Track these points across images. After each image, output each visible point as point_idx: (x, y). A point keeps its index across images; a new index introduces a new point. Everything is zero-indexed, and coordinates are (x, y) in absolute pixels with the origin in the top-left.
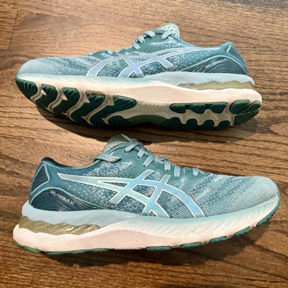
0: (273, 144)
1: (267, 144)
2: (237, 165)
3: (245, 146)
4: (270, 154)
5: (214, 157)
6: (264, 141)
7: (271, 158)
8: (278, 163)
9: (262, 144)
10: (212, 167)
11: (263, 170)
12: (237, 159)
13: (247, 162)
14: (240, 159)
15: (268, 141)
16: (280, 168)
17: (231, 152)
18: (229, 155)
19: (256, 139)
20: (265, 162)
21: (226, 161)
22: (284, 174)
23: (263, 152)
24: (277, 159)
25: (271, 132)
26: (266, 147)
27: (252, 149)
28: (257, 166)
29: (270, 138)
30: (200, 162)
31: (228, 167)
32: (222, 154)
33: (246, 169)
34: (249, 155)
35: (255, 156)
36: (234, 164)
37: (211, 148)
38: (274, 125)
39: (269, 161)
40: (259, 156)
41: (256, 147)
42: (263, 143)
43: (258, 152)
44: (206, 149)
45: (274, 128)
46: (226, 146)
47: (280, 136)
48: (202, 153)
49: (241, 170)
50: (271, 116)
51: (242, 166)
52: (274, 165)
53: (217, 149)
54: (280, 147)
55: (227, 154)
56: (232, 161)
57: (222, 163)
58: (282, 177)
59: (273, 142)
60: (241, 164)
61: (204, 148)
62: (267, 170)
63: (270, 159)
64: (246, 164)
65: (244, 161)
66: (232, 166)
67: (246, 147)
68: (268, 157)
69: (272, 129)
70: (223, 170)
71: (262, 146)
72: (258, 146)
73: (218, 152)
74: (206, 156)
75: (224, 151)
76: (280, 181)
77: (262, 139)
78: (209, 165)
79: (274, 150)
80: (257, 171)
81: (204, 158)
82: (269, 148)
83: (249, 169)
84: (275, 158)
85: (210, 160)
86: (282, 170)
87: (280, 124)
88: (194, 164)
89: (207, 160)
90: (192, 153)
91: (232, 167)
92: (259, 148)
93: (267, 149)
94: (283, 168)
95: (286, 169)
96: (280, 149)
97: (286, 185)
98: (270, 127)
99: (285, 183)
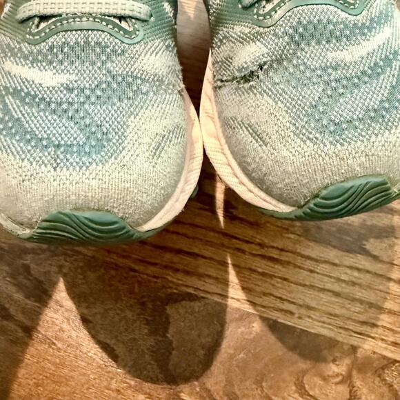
0: (368, 276)
1: (356, 274)
2: (292, 308)
3: (312, 271)
4: (359, 293)
6: (351, 268)
7: (361, 302)
8: (372, 315)
9: (346, 273)
11: (341, 324)
12: (295, 295)
14: (301, 295)
15: (359, 270)
16: (377, 326)
17: (286, 279)
18: (280, 286)
19: (337, 261)
20: (348, 309)
21: (272, 295)
22: (383, 340)
23: (347, 289)
24: (372, 306)
25: (366, 253)
26: (354, 280)
27: (326, 279)
28: (331, 315)
29: (363, 263)
30: (223, 290)
31: (275, 309)
32: (267, 282)
33: (309, 317)
34: (318, 291)
35: (329, 294)
36: (286, 303)
37: (248, 266)
38: (372, 240)
39: (357, 307)
40: (337, 294)
41: (334, 278)
42: (348, 271)
43: (336, 287)
45: (372, 245)
46: (276, 266)
47: (382, 262)
49: (300, 318)
50: (369, 223)
51: (303, 311)
52: (362, 318)
53: (259, 270)
54: (381, 284)
55: (277, 283)
56: (284, 297)
57: (265, 298)
58: (380, 343)
59: (368, 272)
60: (301, 306)
62: (351, 325)
63: (359, 305)
64: (309, 308)
65: (308, 301)
66: (284, 307)
67: (316, 275)
68: (354, 300)
69: (368, 247)
70: (264, 312)
71: (344, 277)
72: (338, 275)
73: (260, 277)
75: (272, 276)
76: (374, 353)
77: (347, 263)
78: (238, 300)
79: (369, 287)
80: (329, 324)
82: (359, 281)
83: (314, 317)
84: (369, 303)
86: (380, 331)
87: (386, 240)
88: (209, 293)
89: (237, 289)
91: (282, 310)
92: (339, 280)
93: (354, 284)
94: (383, 326)
95: (388, 329)
96: (381, 287)
97: (385, 362)
98: (364, 242)
99: (384, 357)
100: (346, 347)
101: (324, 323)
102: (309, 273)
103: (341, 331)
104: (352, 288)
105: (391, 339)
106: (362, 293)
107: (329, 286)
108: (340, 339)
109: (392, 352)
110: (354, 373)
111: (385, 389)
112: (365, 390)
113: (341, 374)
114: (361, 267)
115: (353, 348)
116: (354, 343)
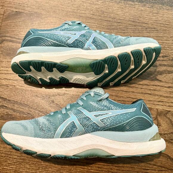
1: (155, 87)
3: (141, 88)
4: (157, 93)
5: (123, 96)
6: (153, 85)
7: (158, 95)
8: (162, 99)
11: (153, 103)
12: (137, 96)
13: (143, 98)
14: (139, 96)
15: (156, 86)
16: (163, 102)
17: (134, 92)
18: (132, 94)
19: (148, 84)
20: (154, 98)
21: (130, 97)
22: (165, 105)
23: (153, 92)
24: (161, 96)
25: (158, 80)
26: (155, 89)
27: (146, 90)
28: (149, 101)
29: (157, 83)
30: (115, 98)
34: (144, 94)
35: (148, 94)
37: (121, 90)
38: (159, 76)
39: (157, 97)
40: (150, 94)
41: (148, 89)
42: (153, 86)
43: (149, 92)
45: (159, 77)
46: (130, 89)
47: (163, 82)
48: (116, 93)
50: (157, 70)
52: (159, 100)
53: (125, 90)
54: (163, 89)
55: (131, 93)
56: (134, 98)
57: (128, 99)
58: (165, 107)
59: (159, 86)
62: (155, 103)
63: (157, 96)
67: (143, 89)
68: (155, 95)
71: (152, 89)
72: (150, 88)
73: (126, 93)
74: (118, 95)
75: (129, 92)
76: (163, 110)
77: (152, 84)
78: (120, 101)
79: (159, 90)
81: (117, 96)
82: (156, 89)
84: (160, 95)
86: (164, 103)
87: (163, 75)
89: (119, 97)
92: (150, 90)
93: (155, 90)
94: (165, 102)
95: (167, 102)
96: (163, 90)
97: (167, 112)
98: (157, 77)
99: (166, 110)
100: (155, 109)
102: (140, 89)
104: (154, 91)
105: (168, 105)
106: (157, 92)
107: (147, 92)
108: (153, 107)
110: (158, 116)
111: (167, 120)
112: (162, 121)
113: (154, 117)
114: (156, 85)
115: (157, 109)
116: (157, 108)
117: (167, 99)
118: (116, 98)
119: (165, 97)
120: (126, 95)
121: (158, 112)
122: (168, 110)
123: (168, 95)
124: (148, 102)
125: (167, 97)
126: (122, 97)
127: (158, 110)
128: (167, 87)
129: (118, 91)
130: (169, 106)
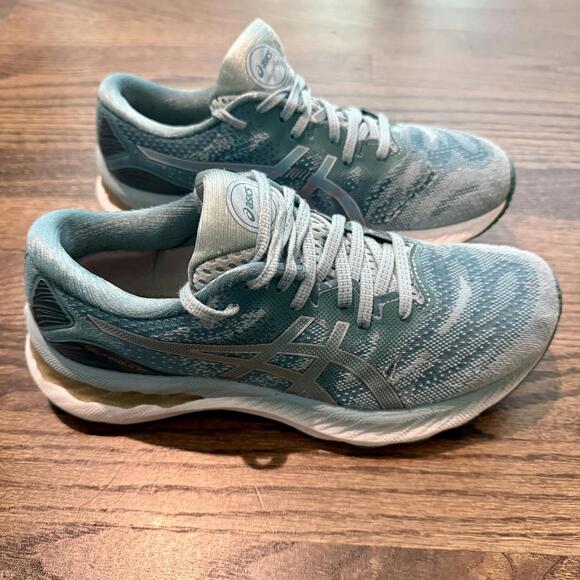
1: (477, 462)
2: (413, 525)
3: (423, 473)
4: (488, 485)
5: (352, 510)
6: (467, 456)
7: (494, 495)
8: (512, 508)
9: (465, 465)
10: (350, 536)
11: (481, 529)
12: (412, 507)
13: (438, 514)
14: (420, 507)
15: (477, 456)
16: (523, 519)
17: (393, 491)
18: (389, 501)
19: (448, 453)
20: (482, 508)
21: (383, 515)
22: (536, 534)
23: (470, 484)
24: (508, 496)
25: (479, 434)
26: (476, 470)
27: (443, 477)
28: (464, 521)
29: (479, 447)
30: (318, 526)
31: (393, 532)
32: (370, 500)
33: (439, 531)
34: (439, 495)
35: (453, 495)
36: (405, 522)
37: (342, 486)
39: (492, 503)
40: (463, 493)
41: (453, 474)
42: (465, 461)
43: (458, 485)
44: (330, 490)
46: (378, 477)
47: (501, 440)
48: (321, 502)
49: (428, 535)
51: (428, 526)
52: (504, 513)
53: (357, 487)
54: (509, 466)
55: (383, 498)
56: (399, 514)
57: (375, 522)
58: (535, 540)
60: (423, 519)
61: (324, 489)
62: (493, 528)
63: (493, 499)
64: (435, 519)
65: (430, 512)
66: (403, 527)
67: (429, 476)
68: (485, 494)
69: (478, 426)
70: (379, 541)
71: (464, 470)
72: (454, 469)
73: (362, 496)
74: (333, 509)
75: (376, 492)
76: (533, 554)
78: (342, 534)
79: (495, 475)
80: (466, 533)
82: (482, 471)
83: (445, 529)
84: (502, 493)
85: (344, 517)
86: (529, 524)
89: (338, 520)
90: (294, 505)
91: (403, 532)
92: (459, 475)
93: (478, 475)
94: (530, 518)
95: (538, 519)
96: (510, 471)
97: (551, 563)
99: (548, 557)
100: (496, 557)
101: (460, 533)
102: (420, 476)
103: (484, 538)
104: (477, 480)
105: (546, 531)
106: (490, 483)
107: (450, 485)
108: (486, 549)
109: (554, 547)
115: (507, 555)
116: (505, 549)
117: (536, 508)
118: (327, 523)
119: (525, 498)
120: (363, 505)
121: (513, 567)
122: (552, 552)
123: (537, 490)
124: (463, 529)
125: (533, 498)
126: (348, 519)
127: (510, 560)
128: (522, 459)
129: (329, 493)
130: (553, 536)
